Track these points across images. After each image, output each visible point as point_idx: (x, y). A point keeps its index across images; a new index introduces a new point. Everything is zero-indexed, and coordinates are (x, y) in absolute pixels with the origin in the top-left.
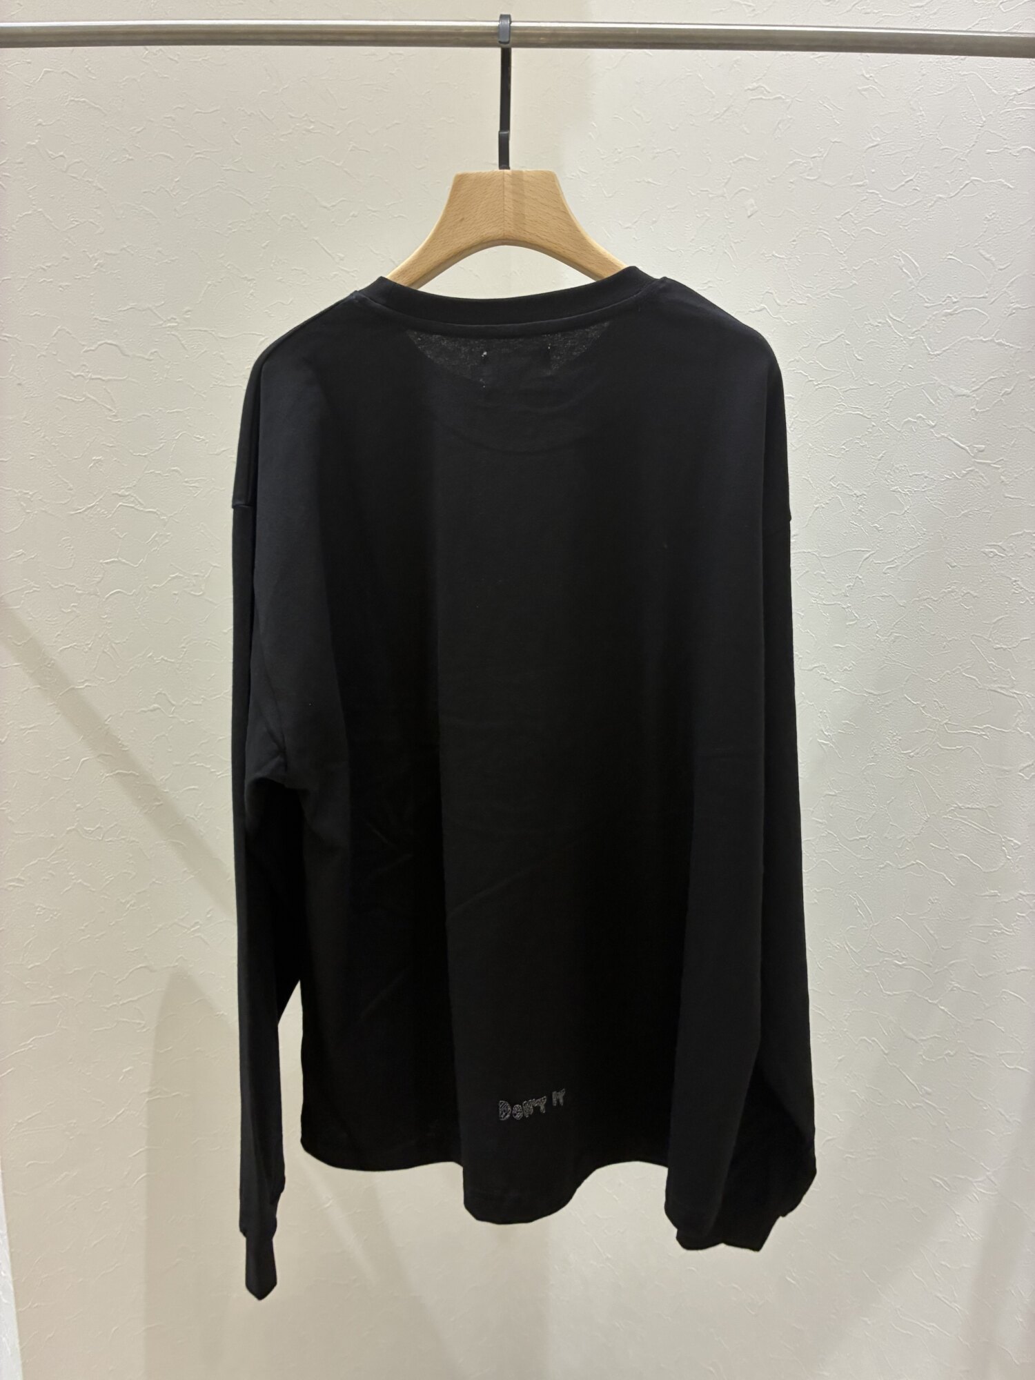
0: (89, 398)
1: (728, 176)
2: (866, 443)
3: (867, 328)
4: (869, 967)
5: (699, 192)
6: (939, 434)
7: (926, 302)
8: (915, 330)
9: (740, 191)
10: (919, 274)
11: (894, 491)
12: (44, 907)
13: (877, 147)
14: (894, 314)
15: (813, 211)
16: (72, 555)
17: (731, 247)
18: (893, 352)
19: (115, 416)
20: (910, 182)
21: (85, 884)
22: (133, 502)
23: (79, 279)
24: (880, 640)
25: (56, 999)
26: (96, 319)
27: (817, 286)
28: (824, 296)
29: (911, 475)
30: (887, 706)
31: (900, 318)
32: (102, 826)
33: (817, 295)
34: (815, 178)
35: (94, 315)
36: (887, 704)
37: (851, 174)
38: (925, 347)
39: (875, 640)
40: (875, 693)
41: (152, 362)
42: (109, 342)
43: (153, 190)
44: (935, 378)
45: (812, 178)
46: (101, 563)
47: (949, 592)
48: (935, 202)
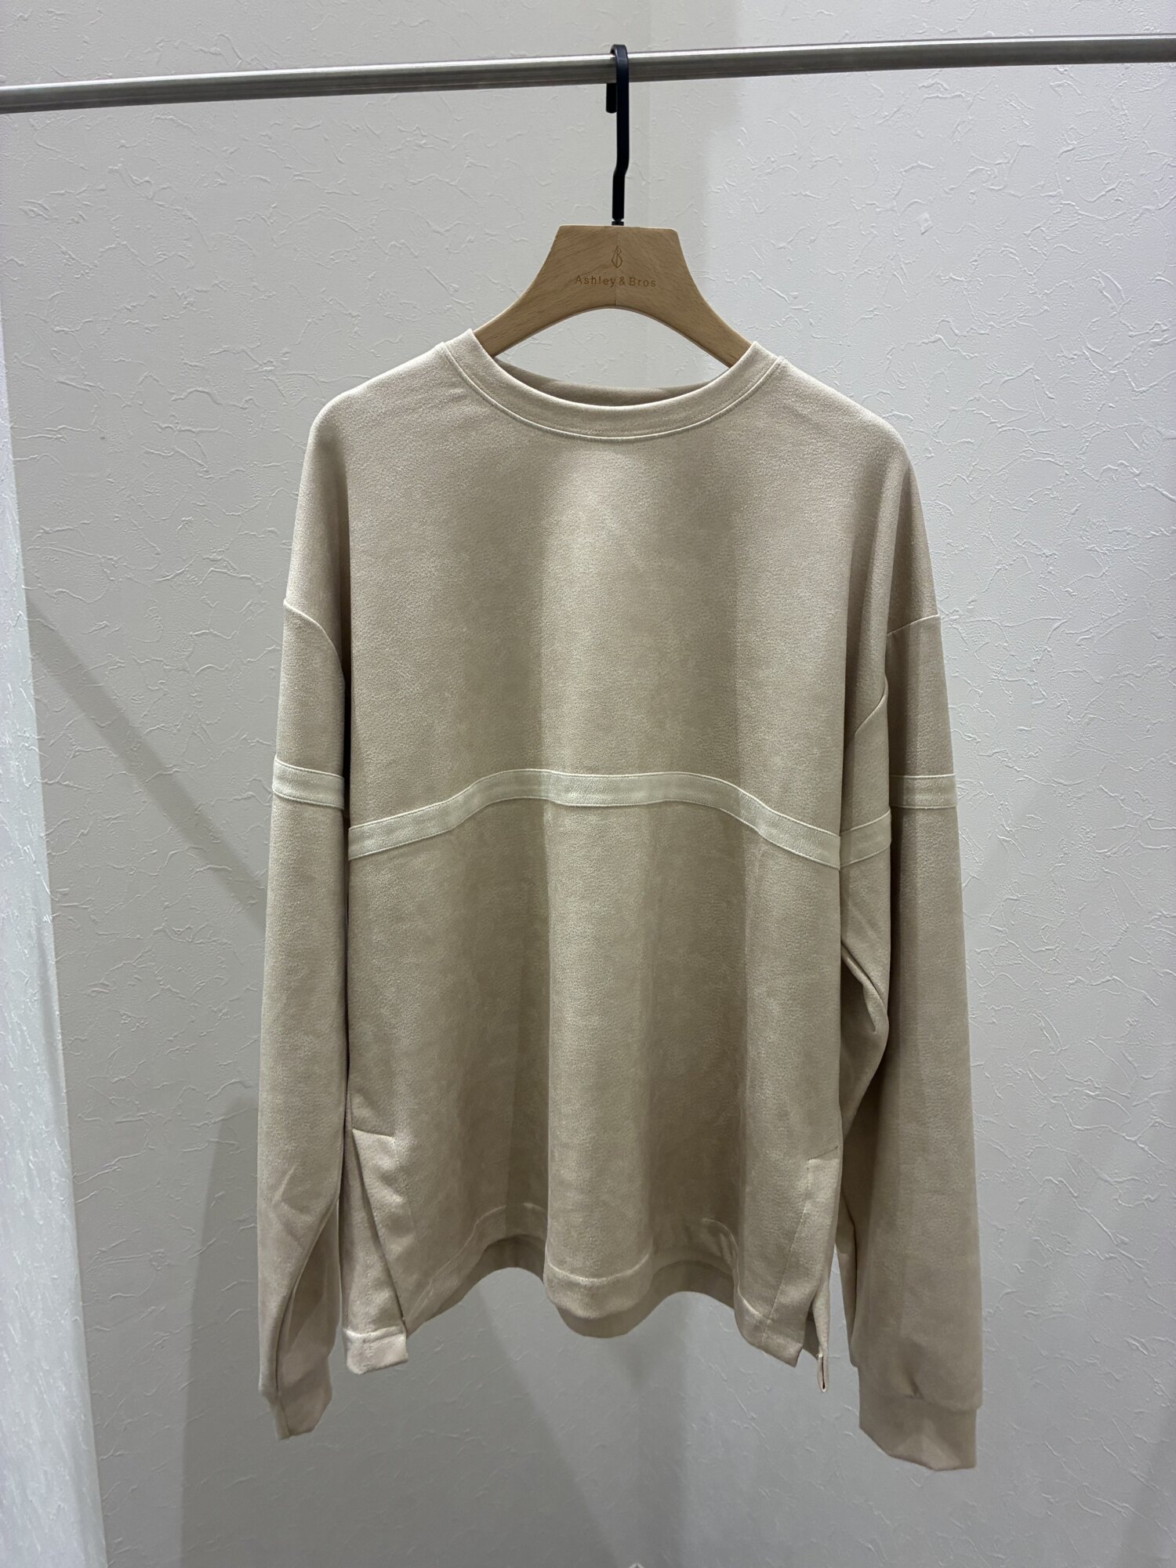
0: (178, 452)
1: (899, 187)
2: (1058, 494)
3: (1061, 361)
4: (1055, 1097)
5: (864, 206)
6: (1144, 483)
7: (1132, 331)
8: (1116, 363)
9: (912, 204)
10: (1122, 298)
11: (1090, 550)
12: (130, 1014)
13: (1073, 151)
14: (1092, 345)
15: (998, 226)
16: (160, 627)
17: (901, 268)
18: (1089, 388)
19: (207, 471)
20: (1111, 192)
21: (175, 990)
22: (225, 567)
23: (167, 319)
24: (1072, 722)
25: (141, 1115)
26: (185, 363)
27: (1002, 312)
28: (1010, 324)
29: (1110, 531)
30: (1080, 798)
31: (1099, 348)
32: (192, 927)
33: (1001, 323)
34: (1001, 187)
35: (183, 360)
36: (1080, 795)
37: (1043, 182)
38: (1129, 382)
39: (1066, 722)
40: (1065, 783)
41: (246, 411)
42: (200, 389)
43: (248, 218)
44: (1142, 419)
45: (995, 188)
46: (191, 636)
47: (1155, 667)
48: (1142, 214)
